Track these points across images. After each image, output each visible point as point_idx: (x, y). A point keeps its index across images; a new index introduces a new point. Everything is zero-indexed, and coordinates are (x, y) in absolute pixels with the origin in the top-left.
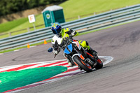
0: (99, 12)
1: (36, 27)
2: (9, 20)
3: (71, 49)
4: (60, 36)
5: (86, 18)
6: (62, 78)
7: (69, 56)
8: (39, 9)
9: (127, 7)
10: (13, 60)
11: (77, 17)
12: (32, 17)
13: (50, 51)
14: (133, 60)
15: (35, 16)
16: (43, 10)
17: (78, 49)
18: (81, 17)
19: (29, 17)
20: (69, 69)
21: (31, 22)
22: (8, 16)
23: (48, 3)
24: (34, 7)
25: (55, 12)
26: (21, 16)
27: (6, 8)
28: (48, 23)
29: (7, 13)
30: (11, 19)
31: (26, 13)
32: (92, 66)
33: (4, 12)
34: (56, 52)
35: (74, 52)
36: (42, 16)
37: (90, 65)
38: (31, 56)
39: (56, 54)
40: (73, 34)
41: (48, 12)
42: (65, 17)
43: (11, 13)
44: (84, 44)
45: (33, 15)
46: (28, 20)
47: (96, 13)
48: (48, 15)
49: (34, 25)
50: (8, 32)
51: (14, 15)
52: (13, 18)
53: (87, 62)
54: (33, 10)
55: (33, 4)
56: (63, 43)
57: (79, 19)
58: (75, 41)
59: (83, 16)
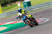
0: (44, 2)
2: (10, 5)
3: (25, 18)
4: (21, 13)
5: (39, 4)
7: (24, 21)
8: (22, 1)
10: (12, 20)
11: (36, 4)
13: (17, 18)
15: (20, 4)
17: (28, 18)
18: (37, 4)
19: (18, 4)
21: (18, 6)
22: (10, 4)
24: (20, 0)
25: (28, 2)
26: (15, 4)
27: (9, 1)
28: (25, 6)
29: (9, 3)
30: (11, 5)
31: (17, 2)
32: (33, 24)
33: (9, 2)
34: (19, 19)
35: (26, 19)
36: (23, 4)
37: (32, 24)
39: (19, 20)
40: (26, 12)
41: (25, 2)
42: (31, 4)
43: (11, 3)
44: (30, 16)
47: (43, 3)
48: (25, 3)
49: (20, 7)
50: (10, 9)
51: (13, 3)
52: (12, 4)
53: (31, 23)
56: (22, 16)
57: (37, 5)
58: (27, 15)
59: (38, 4)
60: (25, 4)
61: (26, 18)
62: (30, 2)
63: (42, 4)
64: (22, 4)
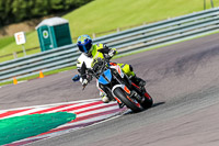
1: (27, 50)
3: (109, 77)
4: (90, 56)
5: (105, 36)
6: (67, 131)
8: (31, 23)
9: (169, 20)
12: (21, 36)
14: (178, 102)
15: (26, 35)
16: (37, 24)
18: (97, 35)
19: (16, 35)
20: (78, 116)
21: (18, 43)
23: (45, 13)
24: (23, 20)
25: (56, 28)
28: (45, 44)
31: (11, 28)
35: (114, 82)
36: (36, 33)
38: (19, 96)
39: (85, 85)
40: (111, 54)
41: (45, 28)
42: (73, 35)
45: (22, 33)
46: (15, 40)
47: (121, 29)
48: (45, 32)
54: (22, 25)
55: (22, 16)
57: (94, 39)
58: (113, 64)
59: (99, 34)
60: (46, 34)
61: (113, 79)
62: (67, 24)
63: (118, 32)
64: (31, 35)
